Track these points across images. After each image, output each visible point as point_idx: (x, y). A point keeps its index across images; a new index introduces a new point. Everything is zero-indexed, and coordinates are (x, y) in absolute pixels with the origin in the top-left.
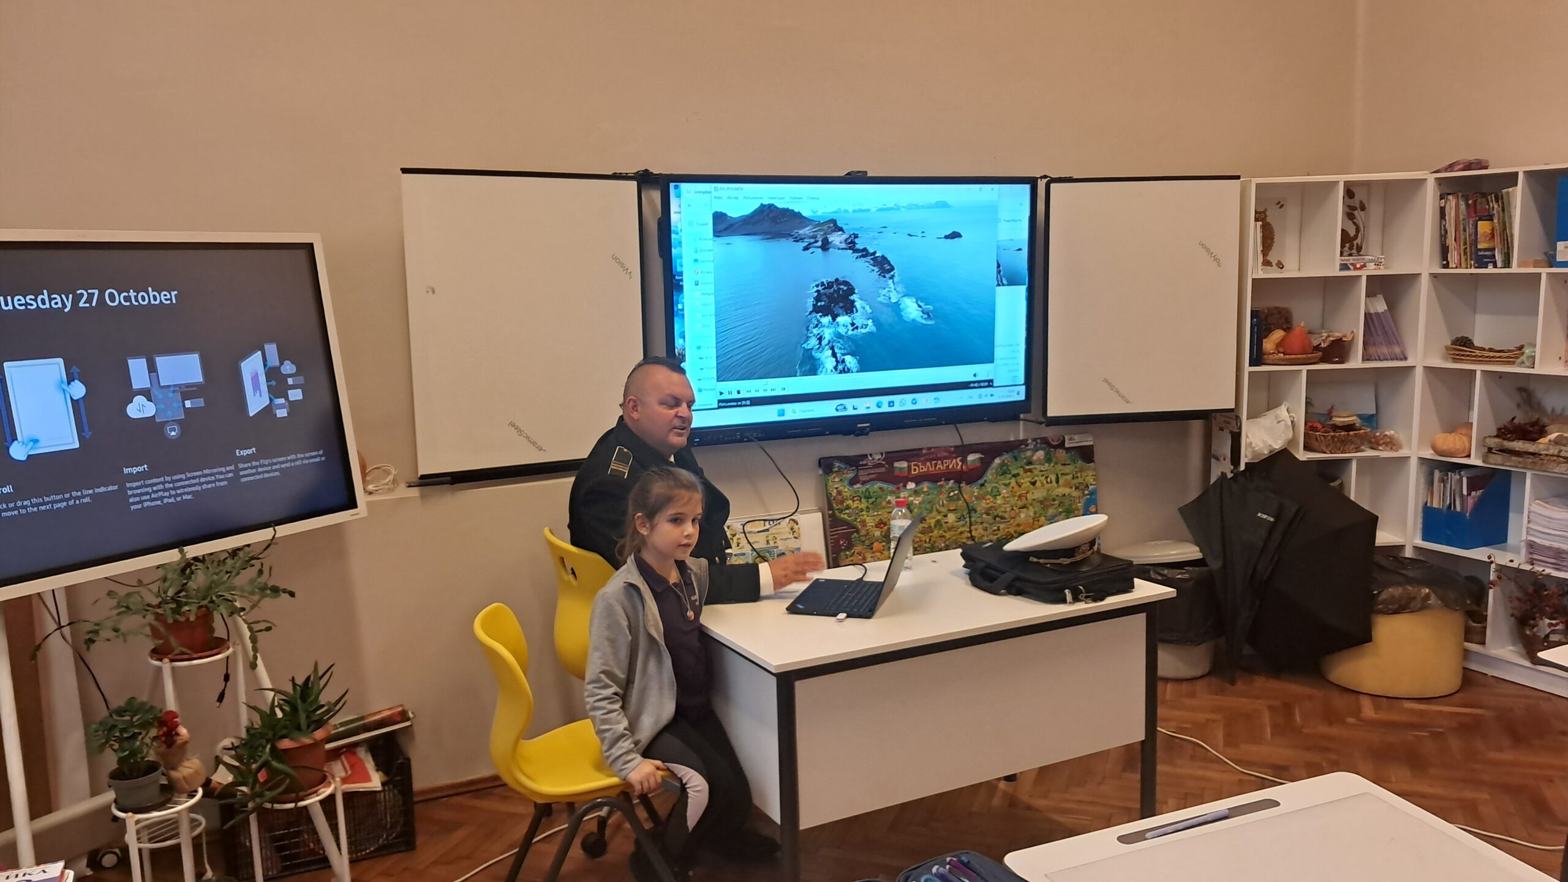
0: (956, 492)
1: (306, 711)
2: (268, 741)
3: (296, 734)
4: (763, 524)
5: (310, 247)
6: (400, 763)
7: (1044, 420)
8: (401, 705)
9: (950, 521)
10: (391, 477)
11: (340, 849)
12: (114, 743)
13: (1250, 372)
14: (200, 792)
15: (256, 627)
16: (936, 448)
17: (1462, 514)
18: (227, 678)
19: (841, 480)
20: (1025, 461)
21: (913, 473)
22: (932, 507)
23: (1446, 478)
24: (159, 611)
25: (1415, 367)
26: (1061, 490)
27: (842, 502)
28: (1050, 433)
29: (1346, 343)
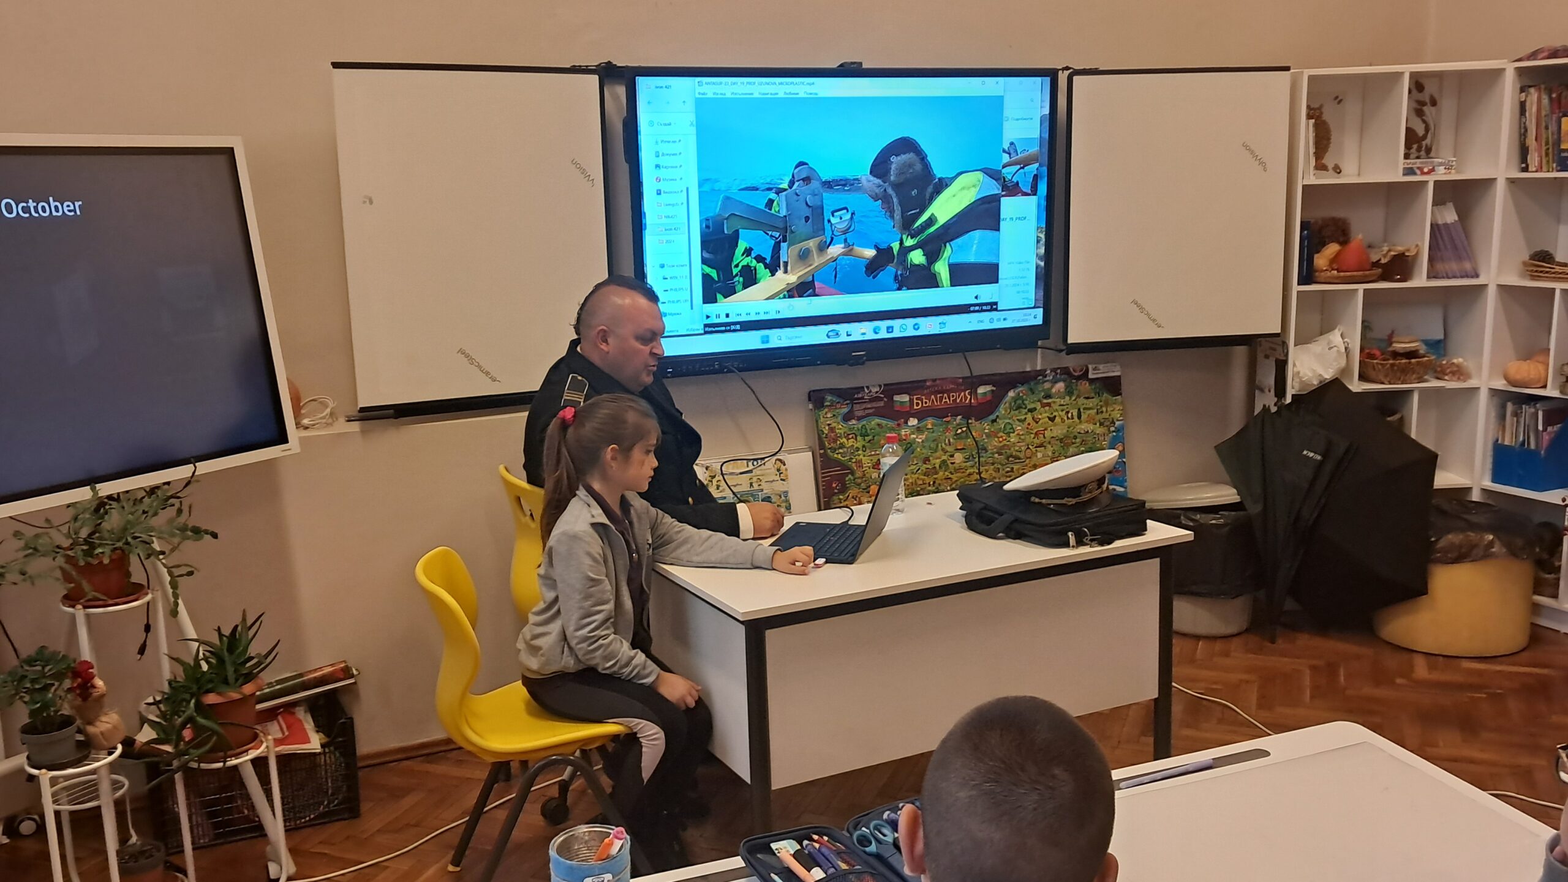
0: (964, 429)
1: (234, 663)
2: (192, 695)
3: (223, 688)
4: (746, 465)
5: (230, 152)
6: (342, 723)
7: (1064, 348)
8: (345, 662)
9: (957, 461)
10: (328, 410)
11: (274, 814)
12: (24, 695)
13: (1298, 292)
14: (120, 747)
15: (176, 572)
16: (943, 379)
17: (1536, 453)
18: (148, 628)
19: (834, 415)
20: (1043, 394)
21: (915, 407)
22: (937, 446)
23: (1519, 411)
24: (70, 553)
25: (1487, 285)
26: (1084, 427)
27: (835, 441)
28: (1071, 362)
29: (1410, 258)
